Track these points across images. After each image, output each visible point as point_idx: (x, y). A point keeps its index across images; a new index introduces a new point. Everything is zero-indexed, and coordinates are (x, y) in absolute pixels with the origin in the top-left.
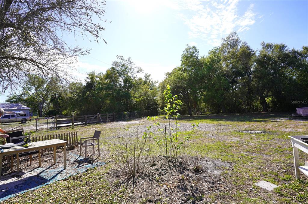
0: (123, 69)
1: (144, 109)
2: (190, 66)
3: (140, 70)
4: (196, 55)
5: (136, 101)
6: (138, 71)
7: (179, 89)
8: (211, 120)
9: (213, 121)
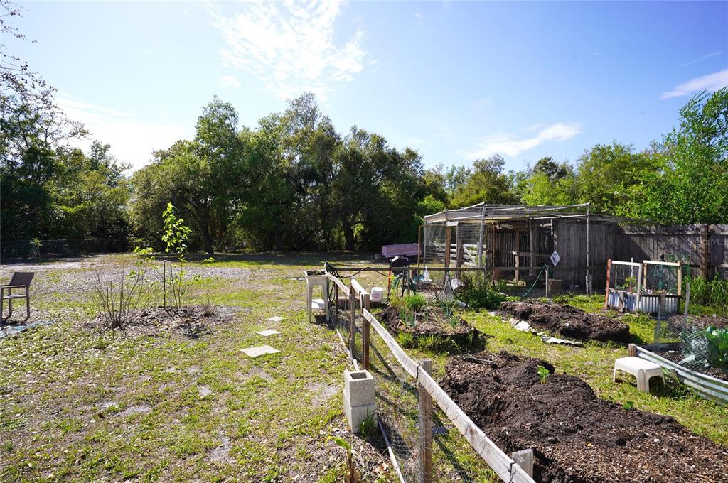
0: (22, 117)
1: (88, 235)
2: (217, 145)
3: (81, 132)
4: (232, 124)
5: (65, 213)
6: (74, 134)
7: (186, 194)
8: (250, 262)
9: (253, 264)
